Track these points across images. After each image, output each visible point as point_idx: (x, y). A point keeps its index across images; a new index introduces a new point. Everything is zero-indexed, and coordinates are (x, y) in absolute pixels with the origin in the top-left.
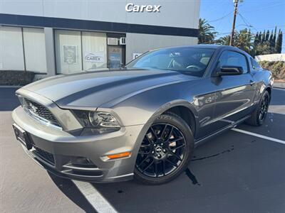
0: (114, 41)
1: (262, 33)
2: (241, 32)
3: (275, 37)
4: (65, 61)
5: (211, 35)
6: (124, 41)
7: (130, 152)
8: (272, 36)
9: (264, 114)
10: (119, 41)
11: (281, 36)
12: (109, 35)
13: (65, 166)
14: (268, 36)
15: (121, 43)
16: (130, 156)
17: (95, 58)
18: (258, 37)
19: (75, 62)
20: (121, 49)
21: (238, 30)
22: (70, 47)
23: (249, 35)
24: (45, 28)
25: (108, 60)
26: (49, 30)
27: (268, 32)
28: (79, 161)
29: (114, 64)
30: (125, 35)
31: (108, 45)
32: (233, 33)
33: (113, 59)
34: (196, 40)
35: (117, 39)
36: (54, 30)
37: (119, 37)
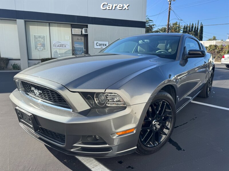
0: (77, 31)
1: (189, 25)
2: (173, 24)
3: (198, 29)
4: (36, 49)
5: (151, 26)
6: (86, 31)
7: (135, 128)
8: (195, 28)
9: (210, 88)
10: (82, 31)
11: (202, 27)
12: (73, 26)
13: (75, 145)
14: (192, 27)
15: (84, 33)
16: (135, 132)
17: (62, 46)
18: (185, 28)
19: (45, 49)
20: (83, 38)
21: (171, 23)
22: (40, 37)
23: (179, 27)
24: (17, 20)
25: (73, 47)
26: (21, 22)
27: (193, 25)
28: (89, 140)
29: (78, 50)
30: (87, 26)
31: (72, 35)
32: (168, 25)
33: (77, 46)
34: (144, 30)
35: (80, 29)
36: (25, 21)
37: (82, 28)
